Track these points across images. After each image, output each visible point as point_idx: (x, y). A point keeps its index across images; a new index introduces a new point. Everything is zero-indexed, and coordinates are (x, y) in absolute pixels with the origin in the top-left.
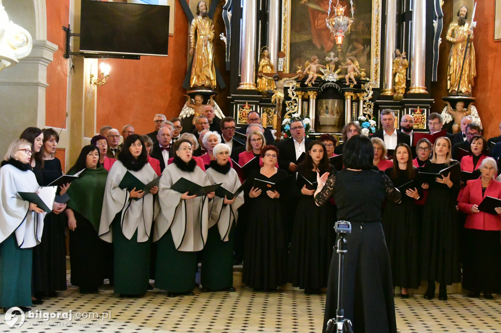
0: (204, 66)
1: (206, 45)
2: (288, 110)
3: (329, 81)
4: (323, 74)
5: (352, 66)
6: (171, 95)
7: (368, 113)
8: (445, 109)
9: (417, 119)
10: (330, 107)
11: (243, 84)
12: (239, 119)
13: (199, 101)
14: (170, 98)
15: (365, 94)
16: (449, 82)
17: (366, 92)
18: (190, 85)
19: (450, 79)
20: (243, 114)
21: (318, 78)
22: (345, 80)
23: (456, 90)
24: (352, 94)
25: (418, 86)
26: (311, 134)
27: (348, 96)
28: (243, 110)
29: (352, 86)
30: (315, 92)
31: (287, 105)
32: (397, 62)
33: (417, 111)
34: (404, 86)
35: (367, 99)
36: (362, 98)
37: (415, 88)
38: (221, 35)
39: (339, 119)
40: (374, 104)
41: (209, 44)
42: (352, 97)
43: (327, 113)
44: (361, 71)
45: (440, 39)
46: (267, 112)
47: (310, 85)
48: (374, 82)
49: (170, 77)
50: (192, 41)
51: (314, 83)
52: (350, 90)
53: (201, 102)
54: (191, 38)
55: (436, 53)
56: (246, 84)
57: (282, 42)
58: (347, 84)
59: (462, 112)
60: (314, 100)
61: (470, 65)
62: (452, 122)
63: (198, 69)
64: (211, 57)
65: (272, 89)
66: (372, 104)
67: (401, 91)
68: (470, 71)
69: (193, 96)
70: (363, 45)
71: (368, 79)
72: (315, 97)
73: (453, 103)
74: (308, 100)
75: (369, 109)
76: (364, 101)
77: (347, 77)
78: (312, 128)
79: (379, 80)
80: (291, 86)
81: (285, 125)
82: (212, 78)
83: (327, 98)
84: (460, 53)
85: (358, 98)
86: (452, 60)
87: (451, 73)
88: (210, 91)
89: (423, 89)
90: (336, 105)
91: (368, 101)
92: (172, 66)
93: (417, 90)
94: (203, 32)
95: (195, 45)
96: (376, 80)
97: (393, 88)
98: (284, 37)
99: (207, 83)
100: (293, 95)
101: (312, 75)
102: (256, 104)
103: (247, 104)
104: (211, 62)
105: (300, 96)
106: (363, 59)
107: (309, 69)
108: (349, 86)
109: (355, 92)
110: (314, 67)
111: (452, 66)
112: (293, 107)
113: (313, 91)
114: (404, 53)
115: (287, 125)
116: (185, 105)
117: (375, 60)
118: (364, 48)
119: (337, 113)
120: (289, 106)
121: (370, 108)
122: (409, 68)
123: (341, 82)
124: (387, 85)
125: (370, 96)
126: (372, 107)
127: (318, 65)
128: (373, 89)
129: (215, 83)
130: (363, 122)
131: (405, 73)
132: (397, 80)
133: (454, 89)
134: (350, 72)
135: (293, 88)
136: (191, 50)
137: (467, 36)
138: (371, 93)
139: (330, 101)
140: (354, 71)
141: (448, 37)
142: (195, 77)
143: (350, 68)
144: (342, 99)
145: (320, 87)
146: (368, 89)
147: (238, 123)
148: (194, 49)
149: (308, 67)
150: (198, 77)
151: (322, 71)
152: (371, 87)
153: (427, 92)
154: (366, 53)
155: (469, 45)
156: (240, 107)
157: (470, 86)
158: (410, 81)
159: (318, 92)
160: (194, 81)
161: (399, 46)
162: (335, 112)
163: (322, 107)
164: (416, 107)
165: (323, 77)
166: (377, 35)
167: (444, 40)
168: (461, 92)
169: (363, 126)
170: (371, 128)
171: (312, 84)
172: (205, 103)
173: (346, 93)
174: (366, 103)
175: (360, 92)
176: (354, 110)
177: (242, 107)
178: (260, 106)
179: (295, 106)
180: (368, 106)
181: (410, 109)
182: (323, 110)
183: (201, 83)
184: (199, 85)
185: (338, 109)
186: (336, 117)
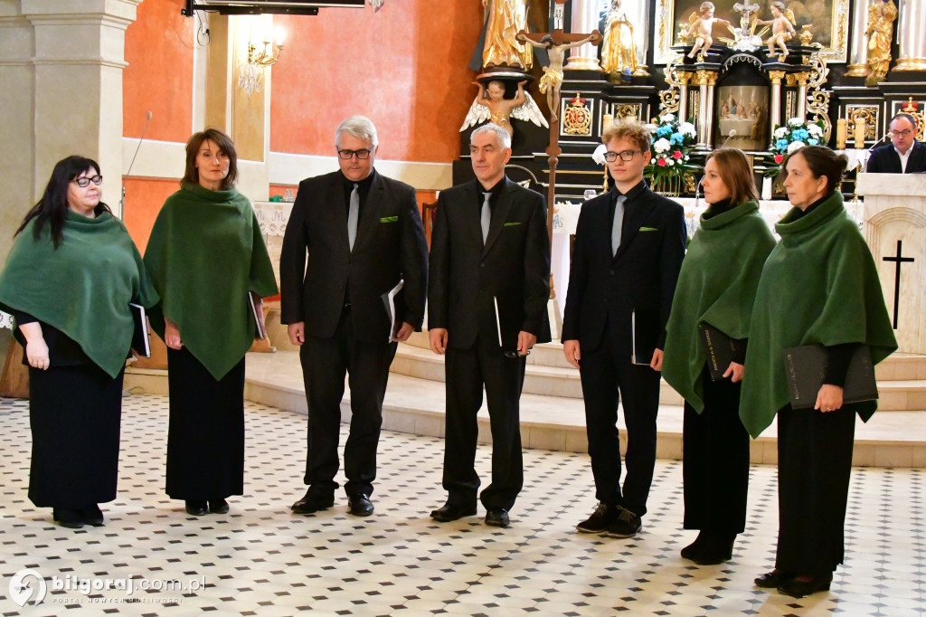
0: (506, 27)
2: (664, 109)
3: (740, 51)
4: (732, 38)
5: (782, 19)
6: (451, 82)
7: (818, 112)
10: (741, 103)
11: (574, 60)
12: (565, 127)
13: (496, 93)
14: (447, 88)
15: (814, 75)
17: (815, 71)
18: (482, 63)
20: (570, 116)
22: (768, 48)
24: (782, 75)
25: (915, 56)
26: (700, 153)
27: (776, 78)
28: (572, 109)
29: (781, 60)
30: (711, 73)
31: (662, 98)
32: (874, 10)
33: (907, 106)
34: (886, 56)
35: (816, 84)
36: (805, 83)
37: (907, 61)
40: (831, 94)
42: (783, 81)
43: (734, 112)
44: (801, 31)
46: (622, 113)
47: (700, 60)
48: (834, 53)
49: (448, 47)
51: (707, 55)
52: (780, 68)
53: (502, 92)
56: (579, 60)
58: (772, 54)
60: (711, 89)
63: (496, 34)
64: (521, 9)
65: (632, 69)
66: (827, 94)
67: (880, 67)
69: (486, 82)
72: (713, 82)
74: (697, 89)
75: (820, 105)
77: (771, 41)
78: (705, 141)
79: (845, 45)
80: (669, 61)
83: (737, 83)
85: (797, 82)
88: (518, 74)
89: (924, 62)
90: (753, 95)
91: (818, 88)
92: (452, 28)
93: (911, 64)
96: (841, 47)
97: (868, 62)
99: (514, 59)
100: (673, 78)
101: (703, 39)
102: (597, 98)
103: (578, 97)
105: (684, 82)
107: (698, 28)
108: (776, 58)
109: (790, 72)
110: (706, 24)
112: (673, 102)
113: (707, 70)
116: (475, 101)
117: (840, 8)
120: (666, 100)
121: (823, 101)
122: (898, 23)
123: (761, 52)
124: (858, 56)
125: (823, 80)
126: (827, 101)
127: (716, 19)
128: (829, 66)
129: (529, 59)
130: (797, 128)
131: (889, 32)
132: (873, 45)
134: (777, 33)
135: (672, 65)
138: (827, 71)
139: (741, 89)
142: (492, 50)
143: (778, 23)
144: (767, 84)
145: (723, 63)
146: (819, 66)
147: (562, 134)
149: (696, 23)
150: (497, 49)
151: (732, 30)
152: (826, 61)
156: (566, 102)
158: (898, 47)
159: (720, 72)
160: (490, 57)
163: (726, 102)
164: (906, 98)
165: (730, 44)
169: (794, 137)
170: (809, 140)
171: (704, 57)
172: (509, 95)
173: (772, 74)
174: (814, 93)
175: (799, 72)
176: (789, 106)
177: (570, 104)
178: (610, 101)
179: (677, 101)
180: (818, 98)
181: (894, 103)
182: (727, 107)
183: (502, 59)
184: (497, 63)
185: (755, 104)
186: (752, 120)
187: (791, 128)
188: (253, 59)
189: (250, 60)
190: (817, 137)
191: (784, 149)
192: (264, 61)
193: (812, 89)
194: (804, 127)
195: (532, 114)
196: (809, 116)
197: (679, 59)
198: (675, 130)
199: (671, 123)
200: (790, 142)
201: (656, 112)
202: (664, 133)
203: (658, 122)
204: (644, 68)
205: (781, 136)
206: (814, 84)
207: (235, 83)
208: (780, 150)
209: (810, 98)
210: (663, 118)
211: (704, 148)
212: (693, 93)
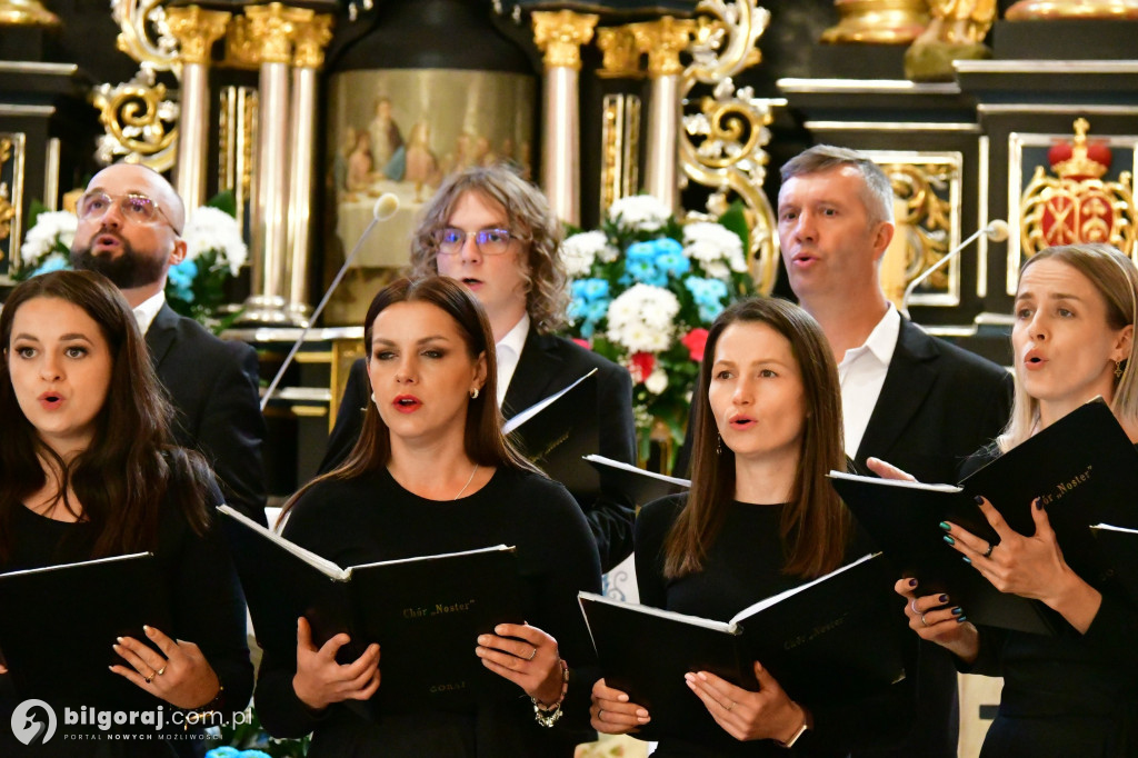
2: (117, 158)
7: (724, 179)
9: (1069, 220)
10: (424, 138)
15: (701, 34)
17: (712, 15)
24: (585, 30)
26: (263, 335)
27: (560, 41)
31: (107, 116)
33: (1067, 156)
35: (718, 73)
36: (674, 65)
40: (775, 111)
43: (399, 175)
52: (570, 1)
60: (305, 82)
66: (762, 108)
72: (309, 56)
74: (250, 78)
75: (736, 151)
78: (284, 289)
83: (408, 58)
85: (646, 57)
90: (472, 108)
91: (726, 85)
105: (195, 48)
109: (616, 17)
112: (153, 132)
120: (123, 124)
121: (744, 138)
125: (744, 53)
126: (760, 135)
130: (645, 236)
139: (426, 82)
144: (527, 72)
159: (334, 14)
163: (362, 134)
164: (1064, 125)
169: (636, 269)
170: (694, 284)
173: (543, 26)
174: (708, 103)
176: (611, 153)
179: (168, 126)
180: (724, 123)
181: (1017, 142)
182: (369, 154)
185: (482, 143)
187: (624, 237)
190: (721, 271)
191: (594, 315)
193: (703, 90)
194: (674, 231)
196: (693, 197)
200: (616, 290)
201: (78, 169)
205: (585, 264)
208: (581, 321)
209: (695, 125)
211: (279, 317)
212: (235, 97)
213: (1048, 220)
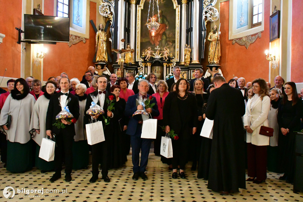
0: (101, 52)
1: (103, 43)
2: (139, 72)
3: (156, 59)
4: (154, 56)
5: (166, 51)
6: (88, 65)
8: (207, 70)
10: (157, 70)
15: (173, 64)
16: (209, 59)
18: (96, 60)
19: (209, 57)
20: (118, 73)
21: (151, 57)
22: (163, 57)
23: (212, 62)
24: (166, 64)
25: (195, 60)
27: (165, 65)
29: (166, 60)
31: (138, 69)
32: (186, 50)
34: (189, 60)
36: (171, 66)
37: (194, 61)
38: (109, 39)
39: (161, 75)
41: (104, 42)
42: (166, 65)
43: (156, 72)
44: (170, 54)
45: (205, 40)
47: (148, 60)
48: (176, 59)
49: (87, 57)
50: (96, 41)
51: (149, 59)
52: (166, 62)
53: (100, 68)
54: (96, 40)
55: (204, 46)
57: (137, 42)
58: (164, 59)
59: (215, 72)
61: (218, 51)
62: (211, 76)
63: (99, 54)
64: (105, 48)
65: (132, 62)
67: (188, 63)
68: (218, 54)
69: (97, 65)
70: (172, 43)
71: (174, 57)
72: (150, 66)
73: (211, 68)
74: (147, 67)
76: (172, 68)
77: (164, 56)
79: (179, 58)
80: (140, 61)
81: (136, 78)
82: (105, 58)
83: (156, 66)
84: (214, 46)
85: (169, 66)
86: (210, 49)
87: (210, 54)
88: (104, 63)
89: (198, 61)
90: (160, 68)
92: (88, 52)
93: (195, 62)
94: (101, 38)
95: (98, 43)
96: (178, 58)
97: (185, 61)
98: (138, 40)
99: (103, 60)
100: (141, 64)
101: (149, 55)
104: (105, 50)
105: (144, 65)
106: (172, 49)
107: (147, 53)
108: (165, 60)
109: (168, 63)
110: (149, 52)
111: (210, 51)
112: (141, 70)
113: (150, 63)
114: (189, 46)
115: (137, 78)
117: (177, 50)
118: (173, 44)
119: (160, 72)
122: (191, 53)
123: (161, 59)
124: (182, 61)
125: (175, 65)
127: (151, 51)
128: (176, 62)
129: (107, 60)
130: (171, 76)
131: (190, 55)
132: (186, 58)
133: (211, 61)
134: (165, 54)
136: (96, 45)
137: (217, 38)
138: (175, 64)
139: (157, 67)
140: (168, 54)
141: (209, 39)
142: (98, 57)
143: (165, 52)
144: (163, 66)
145: (153, 61)
146: (174, 62)
148: (98, 45)
149: (147, 52)
150: (99, 57)
151: (154, 54)
152: (175, 61)
153: (199, 63)
154: (173, 46)
155: (218, 42)
156: (117, 70)
157: (218, 60)
158: (192, 58)
159: (152, 63)
160: (98, 59)
161: (187, 43)
162: (159, 72)
163: (153, 70)
164: (194, 69)
165: (154, 57)
166: (178, 39)
167: (207, 40)
168: (214, 63)
172: (102, 68)
173: (164, 64)
175: (170, 63)
176: (168, 71)
177: (118, 70)
178: (126, 70)
181: (192, 70)
183: (100, 60)
184: (100, 61)
185: (160, 70)
186: (159, 74)
188: (38, 56)
189: (37, 57)
192: (41, 57)
195: (108, 73)
197: (142, 60)
198: (143, 76)
199: (142, 75)
201: (137, 72)
202: (141, 77)
203: (139, 75)
204: (134, 62)
205: (168, 77)
206: (173, 66)
207: (33, 62)
209: (172, 69)
210: (140, 74)
212: (146, 68)
213: (194, 75)
